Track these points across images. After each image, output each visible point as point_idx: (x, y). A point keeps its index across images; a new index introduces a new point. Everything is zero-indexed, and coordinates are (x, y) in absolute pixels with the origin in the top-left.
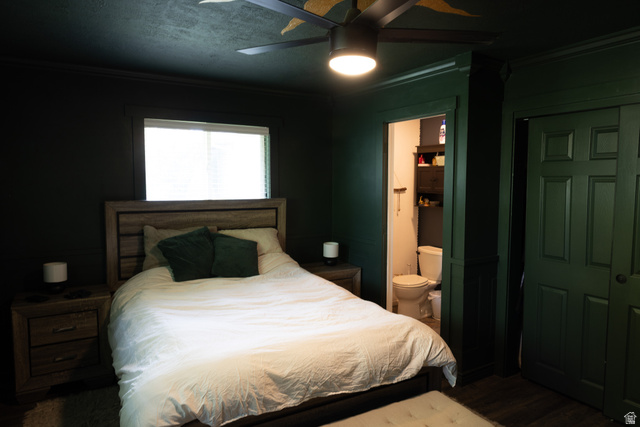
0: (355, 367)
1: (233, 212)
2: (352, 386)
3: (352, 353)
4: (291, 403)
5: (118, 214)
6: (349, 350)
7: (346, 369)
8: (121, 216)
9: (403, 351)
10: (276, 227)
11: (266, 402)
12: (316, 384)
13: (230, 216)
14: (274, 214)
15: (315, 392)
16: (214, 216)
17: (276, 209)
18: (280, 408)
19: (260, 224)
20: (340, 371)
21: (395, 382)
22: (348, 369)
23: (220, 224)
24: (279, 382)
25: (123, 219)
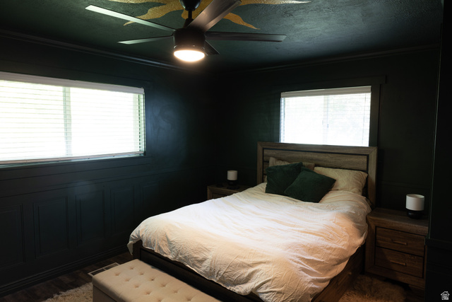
0: (206, 259)
1: (329, 155)
2: (200, 270)
3: (209, 251)
4: (170, 257)
5: (263, 149)
6: (208, 247)
7: (200, 257)
8: (265, 150)
9: (242, 271)
10: (366, 171)
11: (160, 248)
12: (181, 254)
13: (327, 157)
14: (366, 160)
15: (180, 258)
16: (316, 156)
17: (368, 156)
18: (165, 255)
19: (351, 167)
20: (196, 256)
21: (228, 288)
22: (200, 258)
23: (319, 163)
24: (169, 243)
25: (266, 152)
